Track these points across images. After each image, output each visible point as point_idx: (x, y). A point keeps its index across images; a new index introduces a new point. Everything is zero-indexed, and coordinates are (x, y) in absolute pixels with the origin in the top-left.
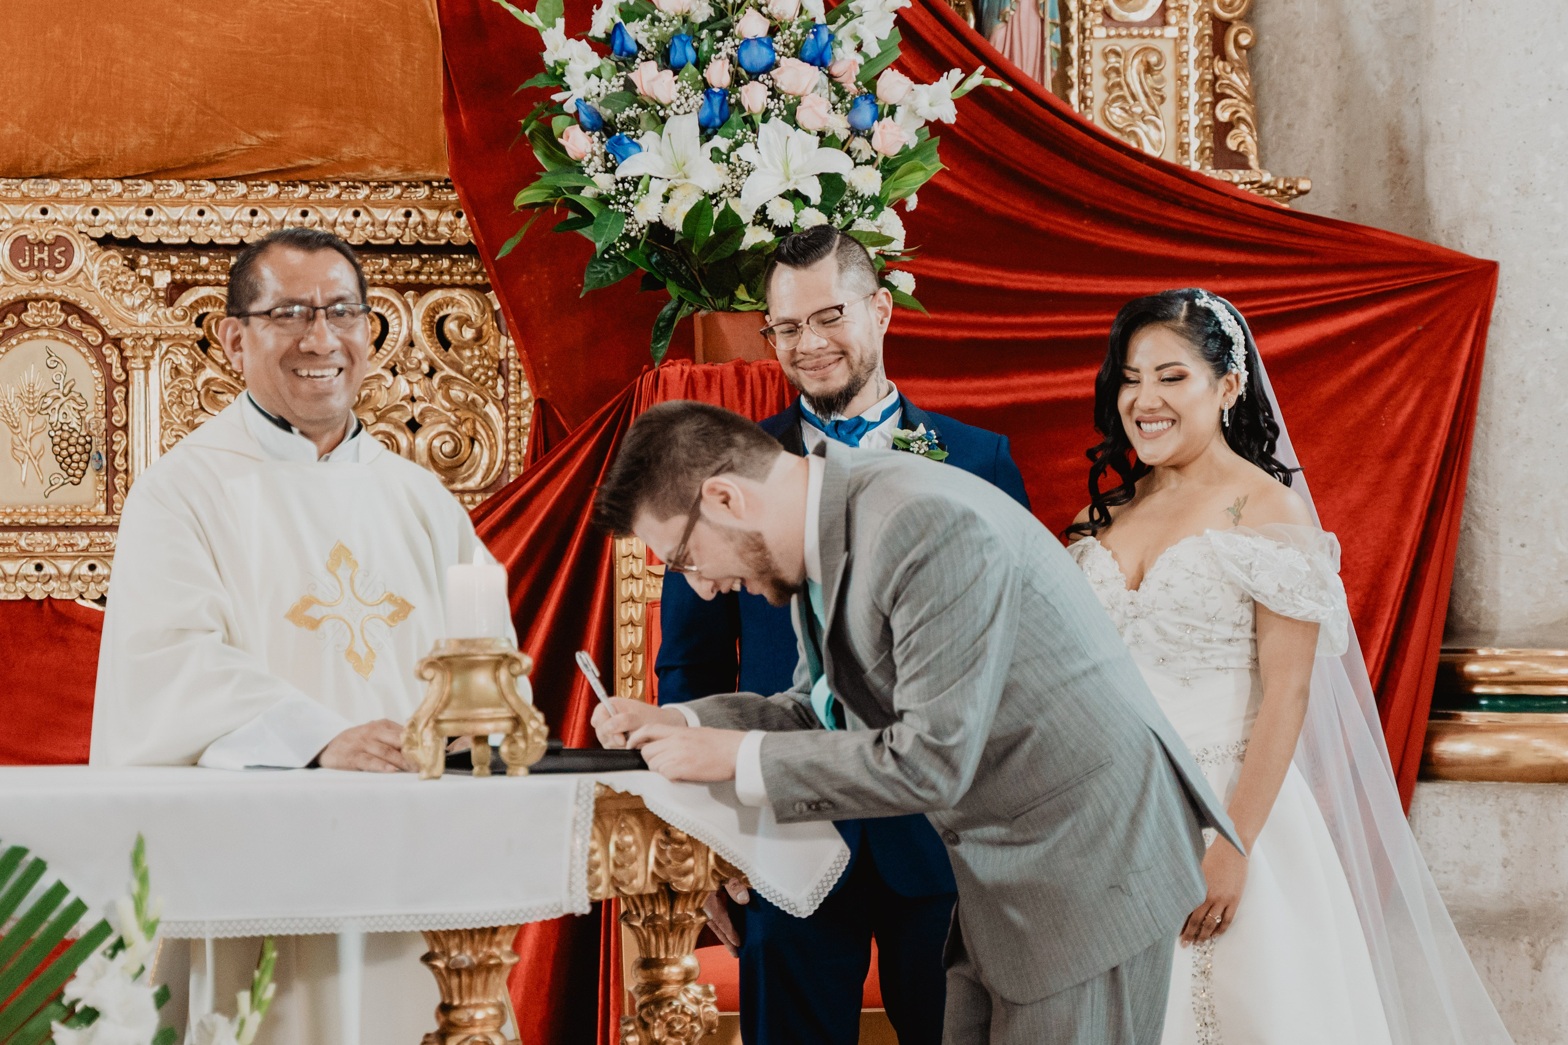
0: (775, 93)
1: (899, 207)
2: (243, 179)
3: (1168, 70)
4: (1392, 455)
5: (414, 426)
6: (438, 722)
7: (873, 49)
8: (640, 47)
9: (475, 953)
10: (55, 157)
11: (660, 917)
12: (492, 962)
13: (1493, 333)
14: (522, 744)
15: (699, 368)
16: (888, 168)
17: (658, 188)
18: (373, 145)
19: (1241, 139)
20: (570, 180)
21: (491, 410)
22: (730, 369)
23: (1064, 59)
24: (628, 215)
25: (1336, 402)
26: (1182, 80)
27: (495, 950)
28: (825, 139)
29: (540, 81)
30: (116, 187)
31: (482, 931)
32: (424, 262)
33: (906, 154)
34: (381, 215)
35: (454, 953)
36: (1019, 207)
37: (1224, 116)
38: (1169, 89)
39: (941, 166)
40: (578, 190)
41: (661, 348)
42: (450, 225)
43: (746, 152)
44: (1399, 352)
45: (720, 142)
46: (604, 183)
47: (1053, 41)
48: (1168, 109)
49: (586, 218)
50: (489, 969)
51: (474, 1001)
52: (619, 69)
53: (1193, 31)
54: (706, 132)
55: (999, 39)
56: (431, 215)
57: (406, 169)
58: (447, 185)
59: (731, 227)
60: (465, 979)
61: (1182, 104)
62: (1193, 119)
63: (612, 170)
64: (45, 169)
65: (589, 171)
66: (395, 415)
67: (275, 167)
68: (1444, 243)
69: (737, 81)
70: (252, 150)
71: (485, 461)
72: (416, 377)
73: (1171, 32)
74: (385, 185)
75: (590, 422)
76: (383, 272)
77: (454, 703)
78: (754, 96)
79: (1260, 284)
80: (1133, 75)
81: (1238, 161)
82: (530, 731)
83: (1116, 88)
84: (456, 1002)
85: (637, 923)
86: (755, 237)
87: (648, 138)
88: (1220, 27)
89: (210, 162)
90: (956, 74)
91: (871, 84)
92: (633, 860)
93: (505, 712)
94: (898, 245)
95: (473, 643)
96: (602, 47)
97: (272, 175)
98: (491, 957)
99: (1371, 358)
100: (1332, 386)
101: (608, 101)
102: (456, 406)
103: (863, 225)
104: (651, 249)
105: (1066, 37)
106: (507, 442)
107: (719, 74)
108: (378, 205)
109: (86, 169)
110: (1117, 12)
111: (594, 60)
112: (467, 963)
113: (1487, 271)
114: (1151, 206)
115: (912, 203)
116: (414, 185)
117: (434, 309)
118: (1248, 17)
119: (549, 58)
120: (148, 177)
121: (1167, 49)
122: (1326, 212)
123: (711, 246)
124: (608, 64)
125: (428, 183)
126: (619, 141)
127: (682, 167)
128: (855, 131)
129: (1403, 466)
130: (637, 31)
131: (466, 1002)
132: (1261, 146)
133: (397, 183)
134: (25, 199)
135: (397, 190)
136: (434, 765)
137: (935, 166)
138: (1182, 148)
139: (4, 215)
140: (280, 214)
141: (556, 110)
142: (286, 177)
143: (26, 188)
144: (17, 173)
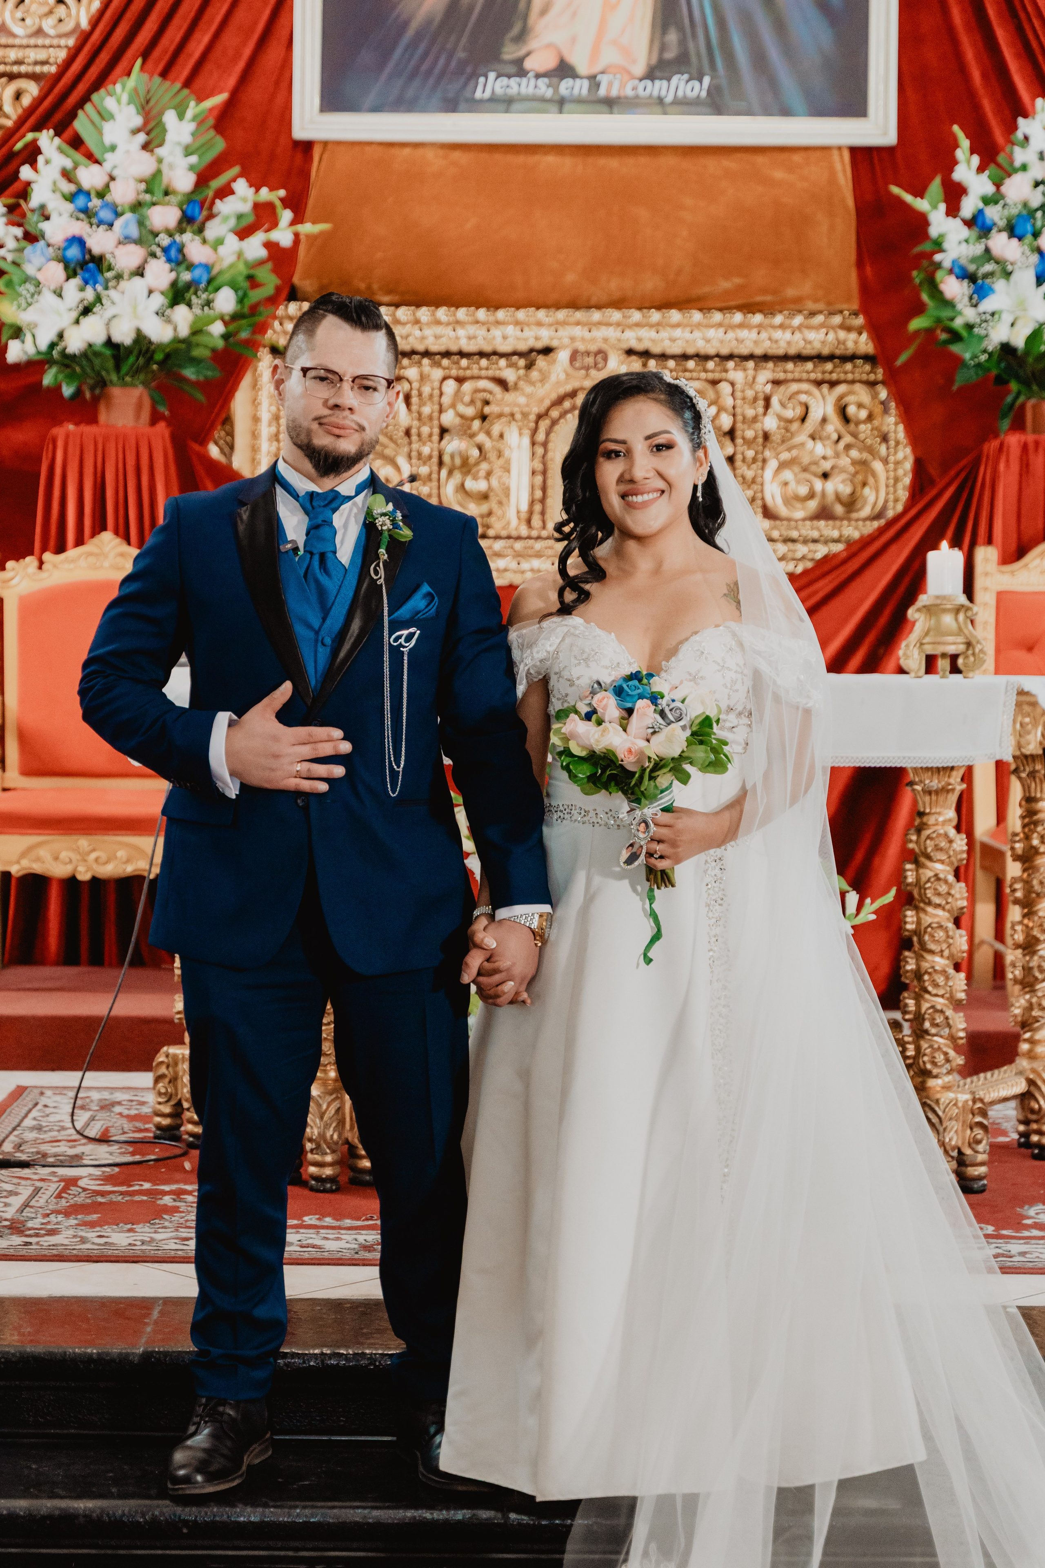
2: (720, 310)
5: (825, 476)
6: (922, 644)
8: (995, 224)
9: (939, 782)
10: (599, 295)
11: (1038, 771)
12: (950, 787)
14: (972, 659)
15: (1030, 438)
17: (1007, 318)
18: (807, 288)
20: (946, 313)
21: (877, 466)
24: (987, 336)
27: (952, 781)
29: (928, 247)
30: (636, 316)
31: (945, 769)
32: (835, 367)
34: (811, 335)
35: (927, 782)
40: (952, 319)
41: (1005, 424)
42: (856, 343)
46: (968, 314)
49: (955, 337)
50: (948, 791)
51: (938, 810)
52: (980, 237)
54: (1039, 281)
56: (842, 334)
57: (829, 304)
58: (856, 314)
60: (934, 797)
63: (976, 306)
64: (593, 302)
65: (959, 306)
66: (813, 468)
67: (740, 302)
70: (727, 292)
71: (871, 499)
72: (827, 442)
74: (812, 314)
75: (952, 473)
76: (808, 372)
77: (931, 633)
82: (977, 650)
84: (928, 811)
85: (1023, 775)
87: (1001, 285)
89: (699, 299)
92: (1029, 733)
93: (961, 639)
95: (944, 598)
96: (970, 224)
97: (740, 308)
98: (950, 784)
101: (974, 260)
102: (854, 463)
104: (1000, 359)
106: (887, 486)
108: (809, 327)
109: (618, 304)
111: (965, 233)
112: (935, 788)
116: (832, 313)
117: (841, 398)
119: (934, 232)
120: (659, 308)
124: (973, 235)
125: (841, 312)
126: (982, 287)
127: (1023, 306)
130: (993, 214)
131: (933, 811)
133: (820, 312)
134: (578, 323)
135: (820, 318)
136: (919, 670)
139: (565, 333)
140: (744, 334)
141: (938, 266)
142: (749, 308)
143: (579, 315)
144: (574, 305)
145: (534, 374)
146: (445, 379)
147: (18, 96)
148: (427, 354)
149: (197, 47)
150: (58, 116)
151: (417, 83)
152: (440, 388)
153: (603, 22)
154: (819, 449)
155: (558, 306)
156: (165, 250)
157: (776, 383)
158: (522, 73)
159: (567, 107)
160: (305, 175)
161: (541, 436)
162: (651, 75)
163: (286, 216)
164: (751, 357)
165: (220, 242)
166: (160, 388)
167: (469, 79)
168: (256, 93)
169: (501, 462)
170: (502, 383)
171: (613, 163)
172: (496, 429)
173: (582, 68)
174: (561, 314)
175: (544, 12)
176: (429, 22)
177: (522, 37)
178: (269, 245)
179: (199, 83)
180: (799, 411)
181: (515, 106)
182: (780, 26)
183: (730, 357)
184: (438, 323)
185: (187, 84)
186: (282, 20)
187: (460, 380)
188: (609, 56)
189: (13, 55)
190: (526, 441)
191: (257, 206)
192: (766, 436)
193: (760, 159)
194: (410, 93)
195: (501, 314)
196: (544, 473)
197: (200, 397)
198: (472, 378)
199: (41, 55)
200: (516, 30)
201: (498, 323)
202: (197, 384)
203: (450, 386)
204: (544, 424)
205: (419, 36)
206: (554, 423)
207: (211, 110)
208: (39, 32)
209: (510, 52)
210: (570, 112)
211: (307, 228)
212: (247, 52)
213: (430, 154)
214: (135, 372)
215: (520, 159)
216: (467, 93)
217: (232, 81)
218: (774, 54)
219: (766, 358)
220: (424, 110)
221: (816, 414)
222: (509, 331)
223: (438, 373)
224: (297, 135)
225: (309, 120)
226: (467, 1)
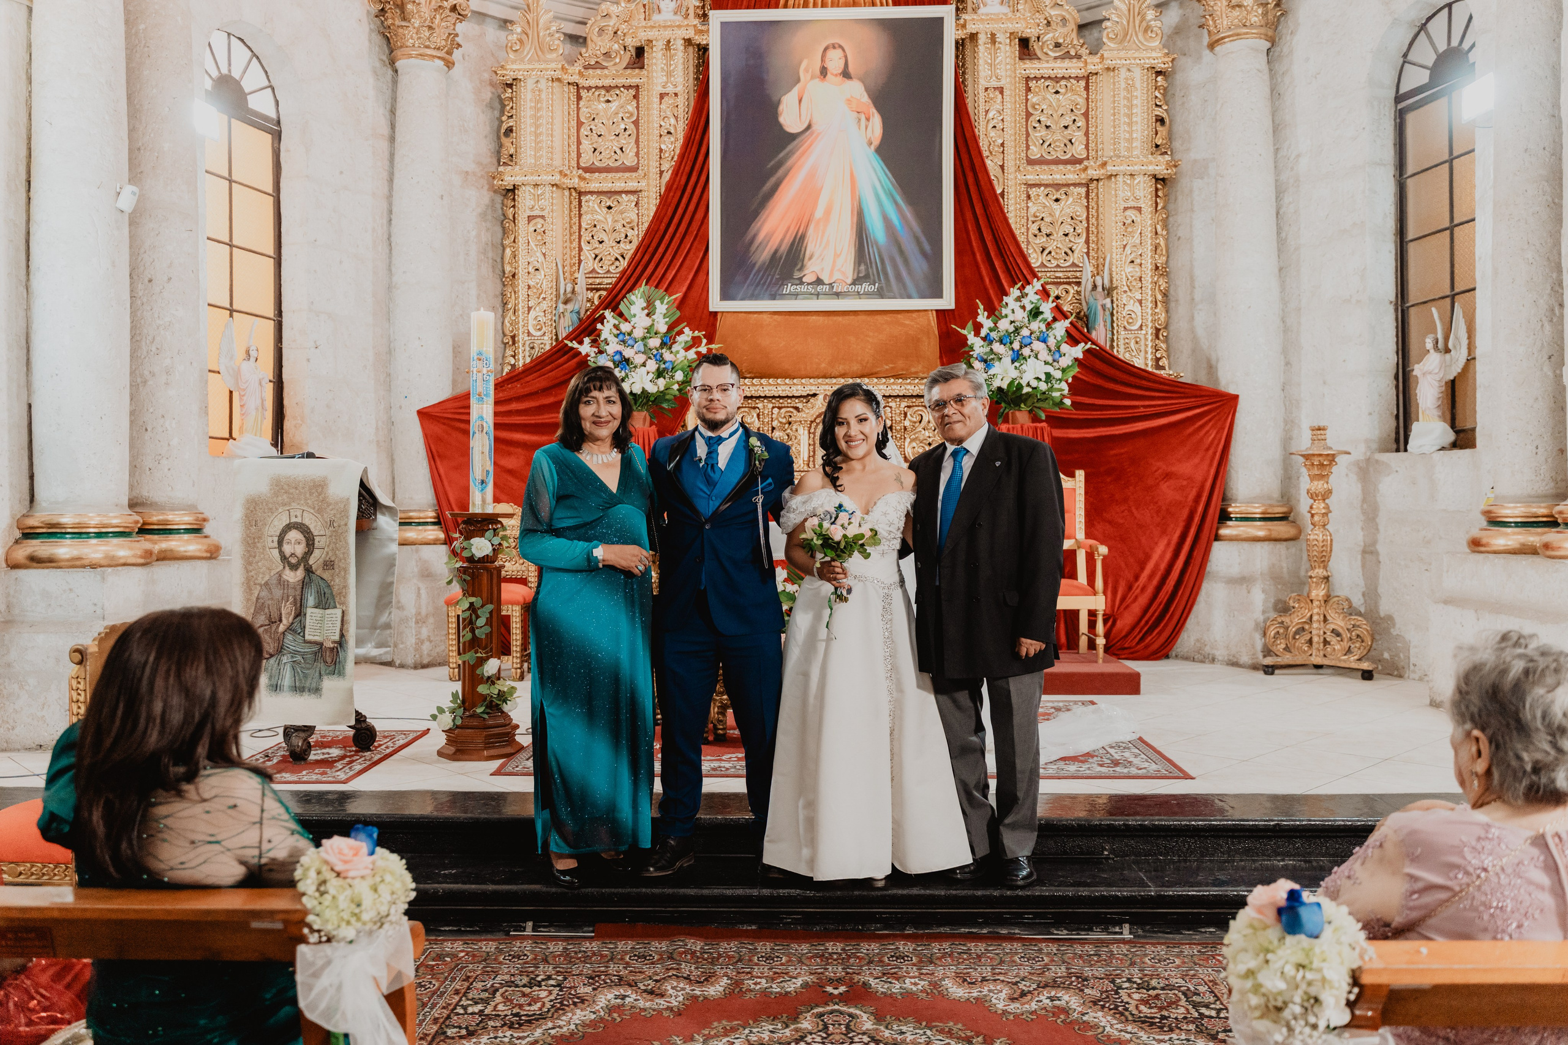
0: (1032, 351)
1: (1066, 381)
2: (885, 377)
3: (1142, 343)
4: (1207, 449)
7: (1059, 338)
8: (994, 339)
10: (835, 372)
13: (1237, 415)
15: (1011, 426)
16: (1064, 370)
17: (1000, 377)
18: (920, 368)
19: (1164, 362)
22: (1019, 426)
23: (1112, 340)
25: (1191, 435)
26: (1146, 345)
28: (1046, 363)
29: (967, 349)
33: (1069, 367)
36: (1100, 382)
37: (1158, 356)
38: (1143, 348)
39: (1077, 370)
41: (1000, 421)
43: (1024, 367)
44: (1210, 420)
45: (1017, 364)
47: (1109, 335)
48: (1142, 354)
52: (989, 345)
53: (1150, 332)
54: (1013, 362)
55: (1094, 335)
59: (1020, 387)
61: (1146, 352)
62: (1150, 356)
67: (892, 374)
68: (1223, 389)
69: (1021, 347)
70: (887, 370)
73: (1143, 332)
78: (1026, 351)
79: (1168, 402)
80: (1132, 345)
81: (1163, 368)
83: (1127, 348)
86: (1026, 390)
87: (997, 364)
88: (1158, 330)
89: (876, 373)
90: (1083, 344)
91: (1059, 347)
94: (1066, 392)
96: (984, 339)
97: (892, 377)
99: (1200, 423)
100: (1191, 430)
101: (986, 354)
103: (1056, 386)
105: (1113, 334)
107: (1016, 346)
110: (1128, 327)
111: (982, 343)
113: (1235, 398)
114: (1138, 381)
115: (1070, 380)
118: (1166, 328)
119: (969, 343)
121: (1142, 337)
122: (1189, 381)
123: (1014, 392)
124: (985, 344)
126: (989, 364)
127: (1006, 371)
128: (1054, 361)
129: (1211, 452)
130: (993, 335)
132: (1169, 364)
134: (827, 384)
137: (1076, 370)
138: (1147, 365)
139: (822, 388)
140: (895, 387)
141: (972, 356)
142: (896, 377)
143: (827, 381)
144: (825, 377)
145: (809, 405)
146: (773, 408)
147: (600, 297)
148: (765, 397)
149: (670, 276)
150: (613, 304)
151: (759, 288)
152: (772, 412)
153: (834, 262)
154: (927, 434)
155: (818, 377)
156: (655, 356)
157: (909, 407)
158: (802, 283)
160: (714, 326)
161: (812, 430)
162: (854, 283)
163: (704, 341)
164: (898, 396)
165: (678, 352)
166: (654, 412)
167: (780, 286)
168: (694, 294)
169: (796, 441)
170: (797, 409)
171: (840, 319)
172: (794, 428)
173: (826, 282)
174: (820, 380)
175: (810, 259)
176: (764, 263)
177: (801, 270)
178: (698, 353)
179: (670, 290)
180: (919, 418)
181: (799, 296)
182: (906, 261)
183: (890, 396)
184: (770, 385)
185: (666, 290)
186: (704, 266)
187: (780, 408)
188: (837, 276)
189: (598, 281)
190: (806, 432)
191: (693, 338)
192: (905, 428)
193: (899, 316)
194: (757, 292)
195: (795, 381)
196: (814, 445)
197: (670, 415)
198: (785, 407)
199: (609, 281)
200: (799, 266)
201: (794, 384)
202: (668, 410)
203: (776, 411)
204: (814, 425)
205: (759, 271)
206: (818, 424)
207: (675, 299)
208: (608, 272)
209: (797, 275)
211: (712, 346)
212: (690, 277)
213: (765, 316)
214: (643, 405)
215: (802, 318)
217: (684, 289)
218: (904, 273)
219: (904, 396)
220: (762, 299)
221: (925, 419)
222: (799, 388)
223: (771, 406)
224: (711, 309)
225: (716, 303)
226: (778, 254)
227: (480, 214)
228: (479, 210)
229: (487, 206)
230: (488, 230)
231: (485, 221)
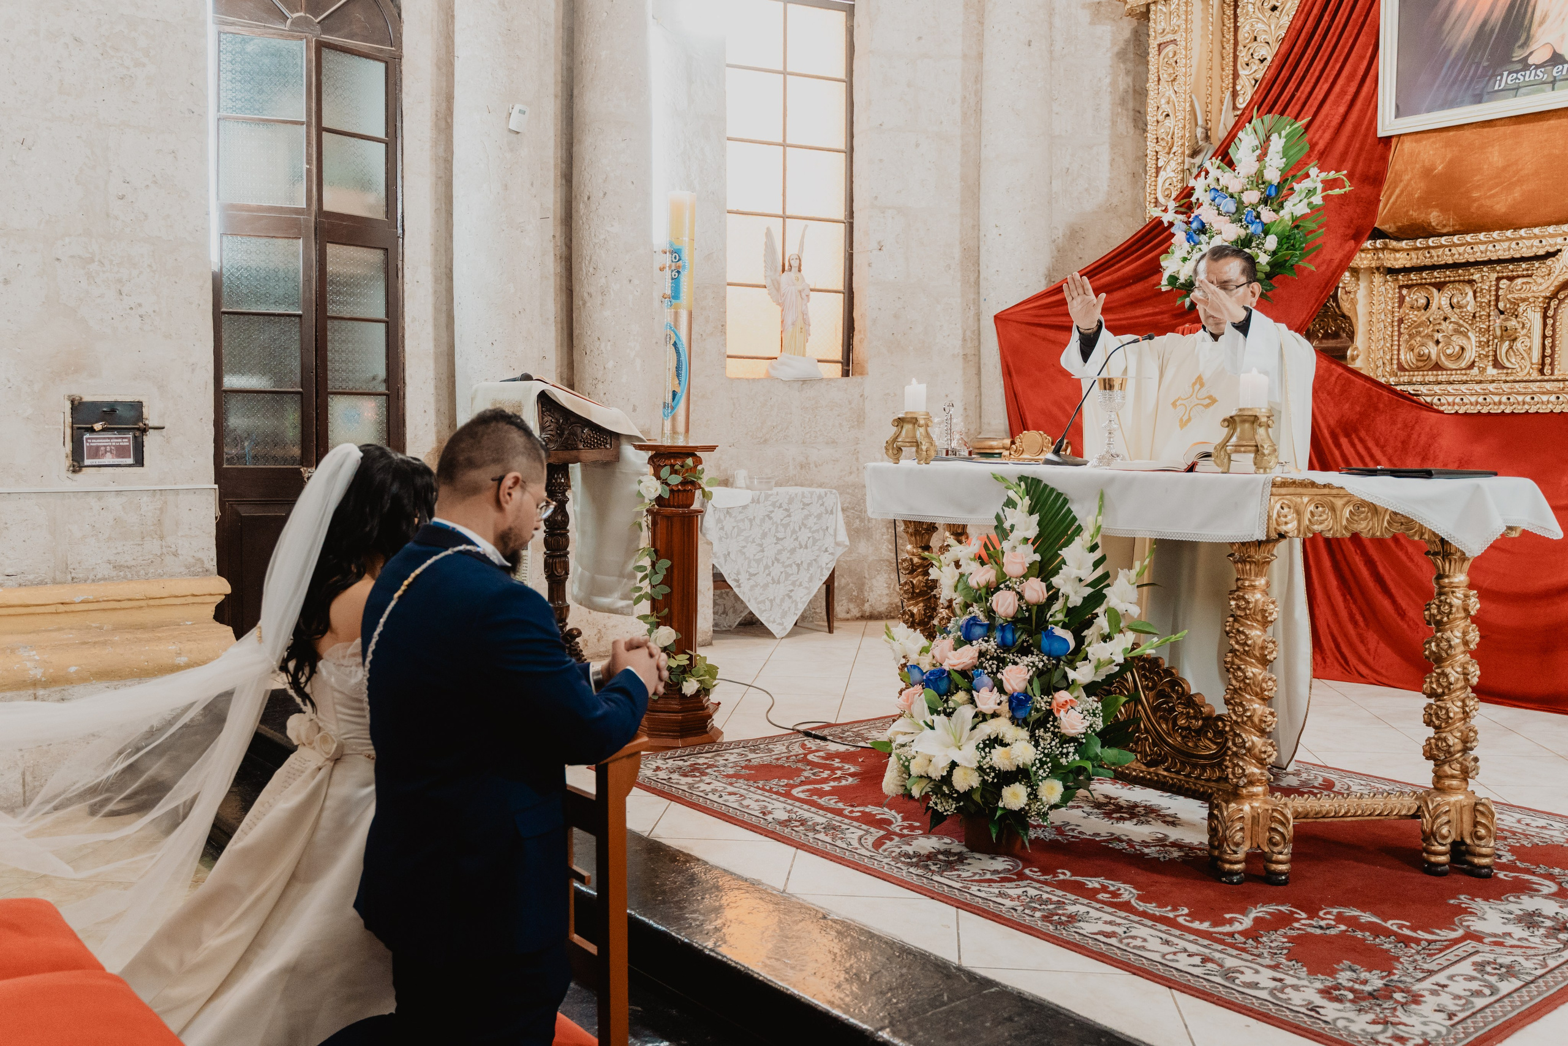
145: (1544, 270)
146: (1498, 279)
148: (1482, 263)
151: (1456, 87)
152: (1497, 285)
158: (1525, 65)
159: (1558, 84)
160: (1384, 158)
161: (1550, 313)
167: (1489, 80)
168: (1357, 114)
169: (1525, 331)
172: (1521, 309)
174: (1565, 227)
175: (1541, 23)
176: (1464, 46)
177: (1525, 44)
179: (1320, 114)
181: (1522, 91)
186: (1373, 68)
187: (1511, 279)
190: (1538, 316)
194: (1452, 94)
195: (1522, 232)
198: (1518, 277)
200: (1522, 39)
201: (1522, 238)
203: (1504, 283)
204: (1554, 304)
205: (1457, 59)
206: (1561, 302)
209: (1518, 54)
210: (1562, 88)
212: (1353, 89)
213: (1467, 133)
215: (1529, 126)
216: (1489, 89)
217: (1342, 110)
220: (1461, 104)
222: (1528, 242)
223: (1494, 276)
224: (1381, 133)
225: (1387, 123)
226: (1488, 28)
227: (1118, 54)
228: (1116, 49)
229: (1127, 41)
230: (1128, 73)
231: (1124, 62)
